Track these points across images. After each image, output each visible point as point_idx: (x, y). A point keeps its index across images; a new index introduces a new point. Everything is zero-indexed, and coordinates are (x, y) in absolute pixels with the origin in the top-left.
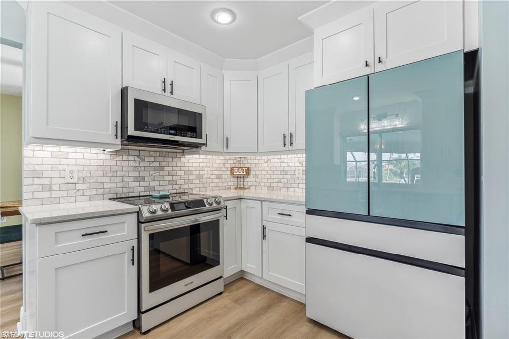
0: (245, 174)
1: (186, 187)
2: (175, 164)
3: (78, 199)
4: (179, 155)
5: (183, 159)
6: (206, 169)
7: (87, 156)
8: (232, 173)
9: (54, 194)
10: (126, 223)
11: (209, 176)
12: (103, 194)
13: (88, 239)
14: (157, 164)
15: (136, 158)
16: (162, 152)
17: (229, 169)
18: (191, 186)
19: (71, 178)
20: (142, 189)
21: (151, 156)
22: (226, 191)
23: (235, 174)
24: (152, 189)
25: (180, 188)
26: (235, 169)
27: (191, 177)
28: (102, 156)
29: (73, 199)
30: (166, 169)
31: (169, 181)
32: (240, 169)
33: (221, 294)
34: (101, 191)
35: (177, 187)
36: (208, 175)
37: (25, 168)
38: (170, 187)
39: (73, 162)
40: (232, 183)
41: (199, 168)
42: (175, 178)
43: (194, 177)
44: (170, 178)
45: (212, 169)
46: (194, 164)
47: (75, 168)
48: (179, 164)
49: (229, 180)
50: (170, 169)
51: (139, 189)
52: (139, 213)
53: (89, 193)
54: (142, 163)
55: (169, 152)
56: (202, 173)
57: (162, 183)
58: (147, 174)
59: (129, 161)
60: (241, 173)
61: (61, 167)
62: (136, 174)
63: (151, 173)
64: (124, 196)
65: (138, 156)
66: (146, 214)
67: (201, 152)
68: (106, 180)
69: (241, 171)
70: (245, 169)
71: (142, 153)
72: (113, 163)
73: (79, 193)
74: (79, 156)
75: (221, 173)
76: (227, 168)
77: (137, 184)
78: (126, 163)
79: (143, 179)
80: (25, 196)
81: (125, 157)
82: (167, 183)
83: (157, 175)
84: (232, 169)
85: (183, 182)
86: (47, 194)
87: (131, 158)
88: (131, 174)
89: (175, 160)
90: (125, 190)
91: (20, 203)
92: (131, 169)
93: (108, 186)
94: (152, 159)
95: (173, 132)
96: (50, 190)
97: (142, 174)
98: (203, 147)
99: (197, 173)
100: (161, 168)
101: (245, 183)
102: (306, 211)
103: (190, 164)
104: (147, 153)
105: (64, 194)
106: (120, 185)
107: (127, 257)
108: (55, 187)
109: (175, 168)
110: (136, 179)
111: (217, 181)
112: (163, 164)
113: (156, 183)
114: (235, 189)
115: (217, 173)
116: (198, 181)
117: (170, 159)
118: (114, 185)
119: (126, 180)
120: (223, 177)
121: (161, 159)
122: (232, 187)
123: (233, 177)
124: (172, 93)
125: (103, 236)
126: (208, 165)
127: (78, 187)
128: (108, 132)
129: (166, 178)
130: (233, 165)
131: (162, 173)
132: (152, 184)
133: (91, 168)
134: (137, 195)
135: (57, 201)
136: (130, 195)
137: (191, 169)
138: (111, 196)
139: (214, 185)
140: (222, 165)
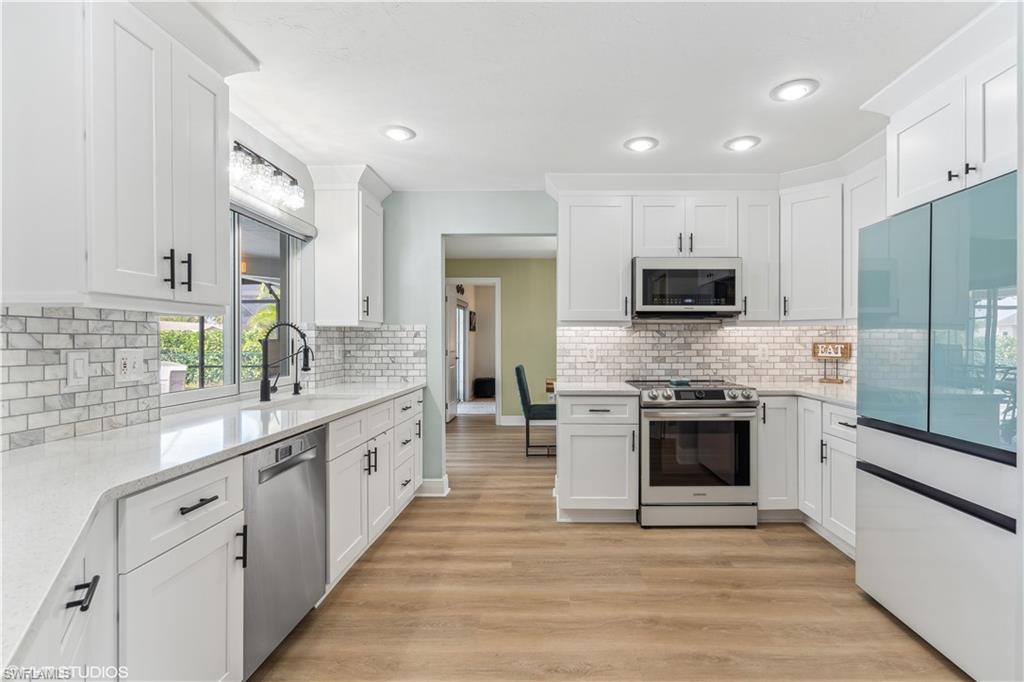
0: (839, 355)
1: (725, 372)
2: (707, 340)
3: (598, 378)
4: (712, 327)
5: (720, 333)
6: (760, 346)
7: (605, 333)
8: (815, 354)
9: (579, 373)
10: (628, 407)
11: (767, 358)
12: (620, 376)
13: (594, 415)
14: (682, 341)
15: (655, 334)
16: (689, 324)
17: (810, 346)
18: (733, 372)
19: (591, 357)
20: (663, 373)
21: (674, 331)
22: (802, 383)
23: (820, 354)
24: (676, 372)
25: (715, 374)
26: (820, 346)
27: (733, 359)
28: (619, 333)
29: (592, 379)
30: (694, 346)
31: (698, 364)
32: (830, 347)
33: (753, 527)
34: (618, 372)
35: (711, 372)
36: (764, 355)
37: (558, 347)
38: (700, 372)
39: (592, 340)
40: (815, 370)
41: (748, 346)
42: (707, 360)
43: (739, 359)
44: (700, 360)
45: (772, 346)
46: (739, 340)
47: (594, 347)
48: (714, 340)
49: (809, 365)
50: (700, 347)
51: (659, 371)
52: (640, 396)
53: (606, 373)
54: (663, 340)
55: (698, 324)
56: (752, 353)
57: (688, 366)
58: (668, 353)
59: (645, 338)
60: (833, 355)
61: (583, 346)
62: (656, 354)
63: (674, 352)
64: (641, 379)
65: (658, 331)
66: (646, 399)
67: (738, 322)
68: (623, 359)
69: (832, 351)
70: (839, 346)
71: (662, 327)
72: (630, 340)
73: (598, 373)
74: (598, 334)
75: (790, 353)
76: (805, 345)
77: (655, 366)
78: (643, 340)
79: (662, 360)
80: (559, 372)
81: (643, 334)
82: (695, 366)
83: (682, 355)
84: (815, 346)
85: (720, 366)
86: (572, 372)
87: (649, 334)
88: (649, 353)
89: (708, 334)
90: (642, 373)
91: (555, 380)
92: (650, 347)
93: (624, 366)
94: (675, 334)
95: (690, 301)
96: (576, 368)
97: (662, 354)
98: (741, 317)
99: (745, 353)
100: (687, 346)
101: (841, 372)
102: (858, 419)
103: (733, 340)
104: (669, 327)
105: (586, 372)
106: (637, 366)
107: (628, 441)
108: (579, 366)
109: (709, 346)
110: (656, 360)
111: (783, 365)
112: (690, 340)
113: (681, 366)
114: (821, 381)
115: (783, 353)
116: (745, 365)
117: (700, 334)
118: (631, 366)
119: (644, 360)
120: (796, 359)
121: (685, 334)
122: (815, 378)
123: (819, 361)
124: (691, 249)
125: (606, 415)
126: (765, 340)
127: (598, 366)
128: (618, 310)
129: (694, 359)
130: (816, 340)
131: (688, 353)
132: (675, 366)
133: (610, 347)
134: (656, 379)
135: (579, 379)
136: (648, 379)
137: (733, 346)
138: (628, 378)
139: (777, 372)
140: (794, 340)
